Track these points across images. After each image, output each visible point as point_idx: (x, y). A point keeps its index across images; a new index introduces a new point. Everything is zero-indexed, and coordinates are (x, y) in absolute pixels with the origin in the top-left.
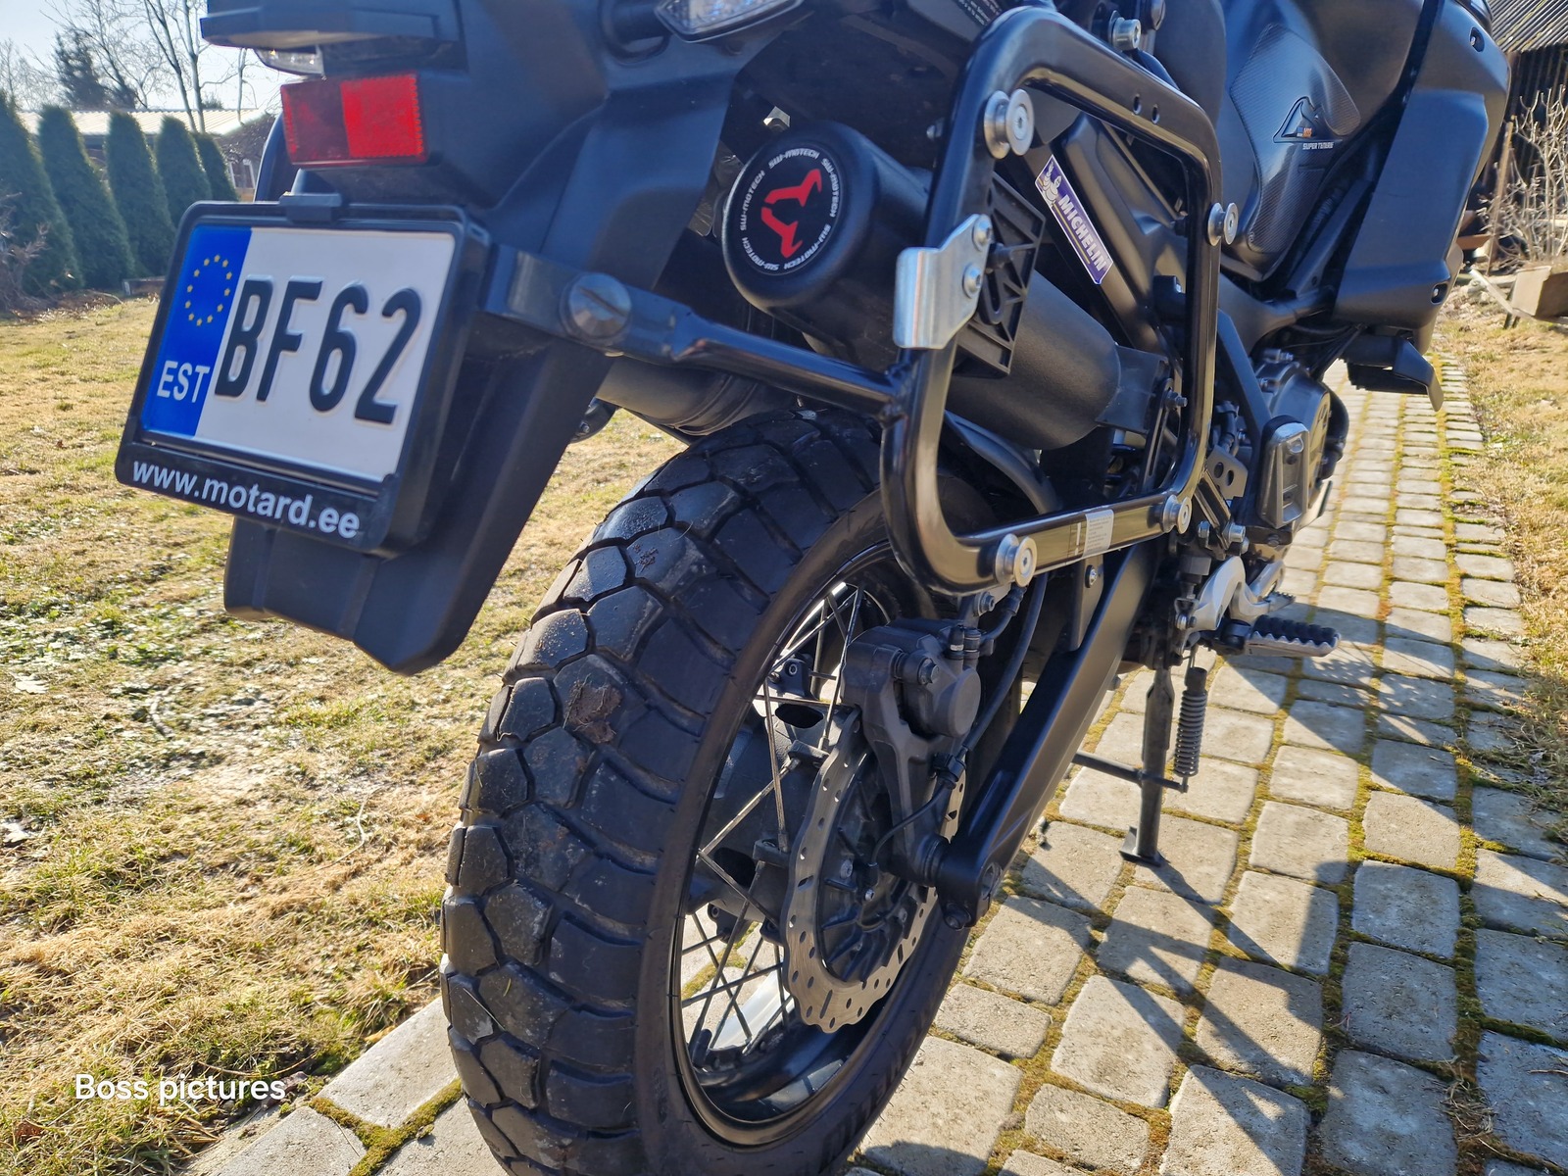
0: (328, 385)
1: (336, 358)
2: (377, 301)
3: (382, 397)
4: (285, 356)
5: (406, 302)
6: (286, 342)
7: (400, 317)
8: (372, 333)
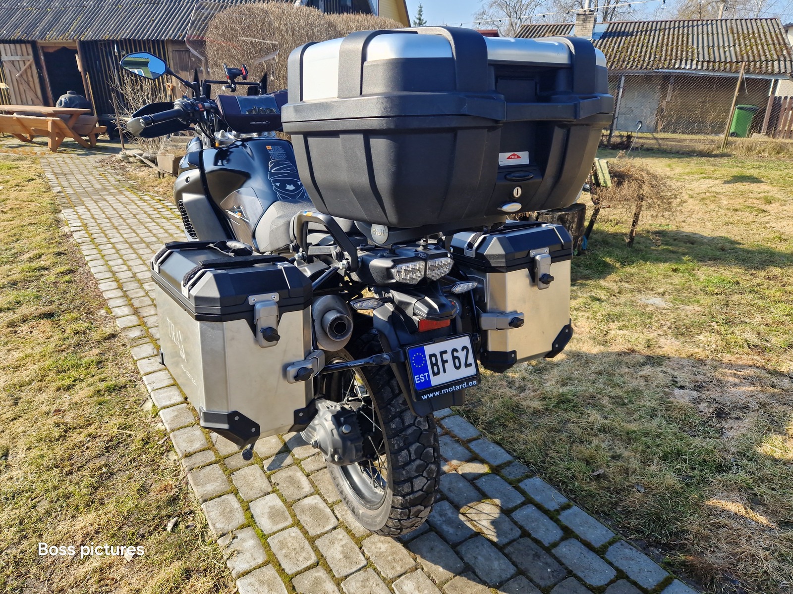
0: (457, 365)
1: (457, 361)
2: (460, 349)
3: (469, 362)
4: (446, 365)
5: (464, 348)
6: (444, 362)
7: (465, 350)
8: (461, 355)
